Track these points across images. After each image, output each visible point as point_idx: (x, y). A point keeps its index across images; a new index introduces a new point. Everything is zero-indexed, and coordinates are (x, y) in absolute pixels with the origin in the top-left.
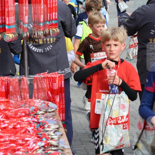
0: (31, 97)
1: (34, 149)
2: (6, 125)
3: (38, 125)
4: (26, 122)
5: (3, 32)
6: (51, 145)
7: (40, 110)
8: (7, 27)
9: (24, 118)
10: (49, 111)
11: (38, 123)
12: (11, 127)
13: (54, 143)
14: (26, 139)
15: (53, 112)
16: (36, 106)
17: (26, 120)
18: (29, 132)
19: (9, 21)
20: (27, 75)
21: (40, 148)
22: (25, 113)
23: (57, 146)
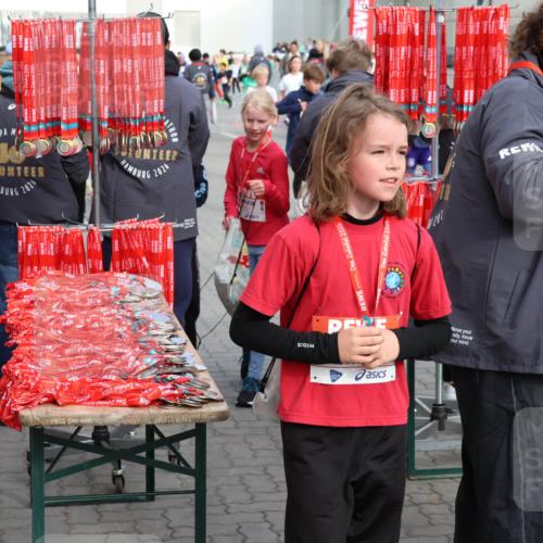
0: (106, 268)
1: (137, 371)
2: (71, 322)
3: (136, 323)
4: (108, 316)
5: (54, 135)
6: (171, 364)
7: (131, 294)
8: (63, 127)
9: (102, 310)
10: (148, 295)
11: (134, 319)
12: (80, 326)
13: (175, 358)
14: (117, 350)
15: (156, 297)
16: (121, 286)
17: (108, 313)
18: (120, 336)
19: (67, 113)
20: (98, 224)
21: (149, 368)
22: (102, 298)
23: (182, 366)
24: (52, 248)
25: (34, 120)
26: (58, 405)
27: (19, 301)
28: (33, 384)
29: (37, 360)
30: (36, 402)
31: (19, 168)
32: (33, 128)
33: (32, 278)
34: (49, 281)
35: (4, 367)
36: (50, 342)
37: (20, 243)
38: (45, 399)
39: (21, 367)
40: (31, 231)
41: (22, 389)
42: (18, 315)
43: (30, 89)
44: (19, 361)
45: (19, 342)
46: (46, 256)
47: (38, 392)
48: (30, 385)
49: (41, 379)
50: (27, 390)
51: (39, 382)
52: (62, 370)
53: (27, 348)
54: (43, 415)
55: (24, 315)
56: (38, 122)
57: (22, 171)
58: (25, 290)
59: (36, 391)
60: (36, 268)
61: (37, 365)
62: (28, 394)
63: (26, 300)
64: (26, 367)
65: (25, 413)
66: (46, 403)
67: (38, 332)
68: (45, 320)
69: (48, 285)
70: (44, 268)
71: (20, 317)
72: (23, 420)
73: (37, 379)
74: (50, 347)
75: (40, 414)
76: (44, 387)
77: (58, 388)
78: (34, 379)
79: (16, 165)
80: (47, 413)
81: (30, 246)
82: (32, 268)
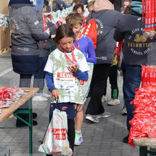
24: (155, 75)
25: (150, 23)
26: (149, 138)
27: (139, 96)
28: (140, 129)
29: (143, 119)
30: (140, 136)
31: (144, 44)
32: (149, 26)
33: (146, 86)
34: (152, 88)
35: (130, 121)
36: (149, 112)
37: (142, 72)
38: (144, 135)
39: (136, 122)
40: (147, 68)
41: (135, 130)
42: (138, 101)
43: (148, 10)
44: (136, 119)
45: (137, 112)
46: (152, 78)
47: (141, 132)
48: (138, 129)
49: (143, 127)
50: (137, 131)
51: (142, 128)
52: (152, 124)
53: (140, 114)
54: (143, 141)
55: (140, 101)
56: (151, 23)
57: (145, 45)
58: (142, 91)
59: (141, 131)
60: (148, 82)
61: (143, 121)
62: (138, 132)
63: (142, 95)
64: (138, 122)
65: (136, 140)
66: (144, 136)
67: (144, 108)
68: (148, 103)
69: (152, 89)
70: (152, 83)
71: (139, 102)
72: (134, 143)
73: (141, 127)
74: (149, 114)
75: (141, 141)
76: (144, 130)
77: (149, 131)
78: (140, 127)
79: (142, 43)
80: (144, 140)
81: (146, 74)
82: (147, 83)
